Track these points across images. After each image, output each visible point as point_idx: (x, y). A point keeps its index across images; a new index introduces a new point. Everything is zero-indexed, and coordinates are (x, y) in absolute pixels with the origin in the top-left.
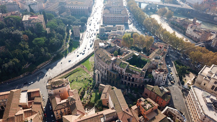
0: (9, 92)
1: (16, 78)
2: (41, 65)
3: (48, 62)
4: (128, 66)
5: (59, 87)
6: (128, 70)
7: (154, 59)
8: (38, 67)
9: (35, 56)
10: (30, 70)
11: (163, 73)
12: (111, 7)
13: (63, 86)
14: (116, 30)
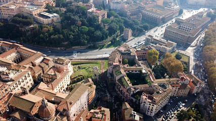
0: (35, 52)
1: (55, 48)
2: (76, 47)
3: (83, 48)
4: (123, 77)
5: (60, 64)
6: (120, 80)
7: (156, 84)
8: (74, 47)
9: (74, 38)
10: (67, 47)
11: (150, 101)
12: (183, 23)
13: (62, 64)
14: (161, 45)
